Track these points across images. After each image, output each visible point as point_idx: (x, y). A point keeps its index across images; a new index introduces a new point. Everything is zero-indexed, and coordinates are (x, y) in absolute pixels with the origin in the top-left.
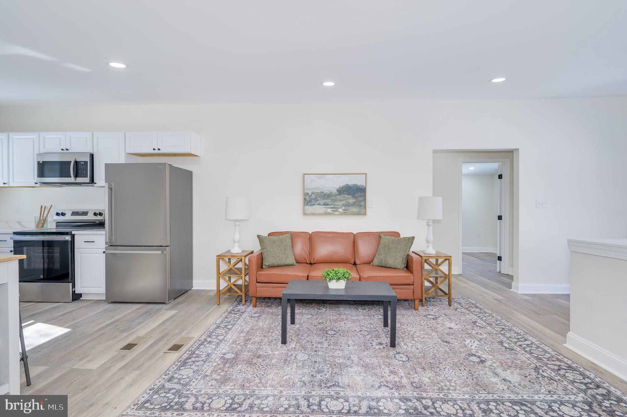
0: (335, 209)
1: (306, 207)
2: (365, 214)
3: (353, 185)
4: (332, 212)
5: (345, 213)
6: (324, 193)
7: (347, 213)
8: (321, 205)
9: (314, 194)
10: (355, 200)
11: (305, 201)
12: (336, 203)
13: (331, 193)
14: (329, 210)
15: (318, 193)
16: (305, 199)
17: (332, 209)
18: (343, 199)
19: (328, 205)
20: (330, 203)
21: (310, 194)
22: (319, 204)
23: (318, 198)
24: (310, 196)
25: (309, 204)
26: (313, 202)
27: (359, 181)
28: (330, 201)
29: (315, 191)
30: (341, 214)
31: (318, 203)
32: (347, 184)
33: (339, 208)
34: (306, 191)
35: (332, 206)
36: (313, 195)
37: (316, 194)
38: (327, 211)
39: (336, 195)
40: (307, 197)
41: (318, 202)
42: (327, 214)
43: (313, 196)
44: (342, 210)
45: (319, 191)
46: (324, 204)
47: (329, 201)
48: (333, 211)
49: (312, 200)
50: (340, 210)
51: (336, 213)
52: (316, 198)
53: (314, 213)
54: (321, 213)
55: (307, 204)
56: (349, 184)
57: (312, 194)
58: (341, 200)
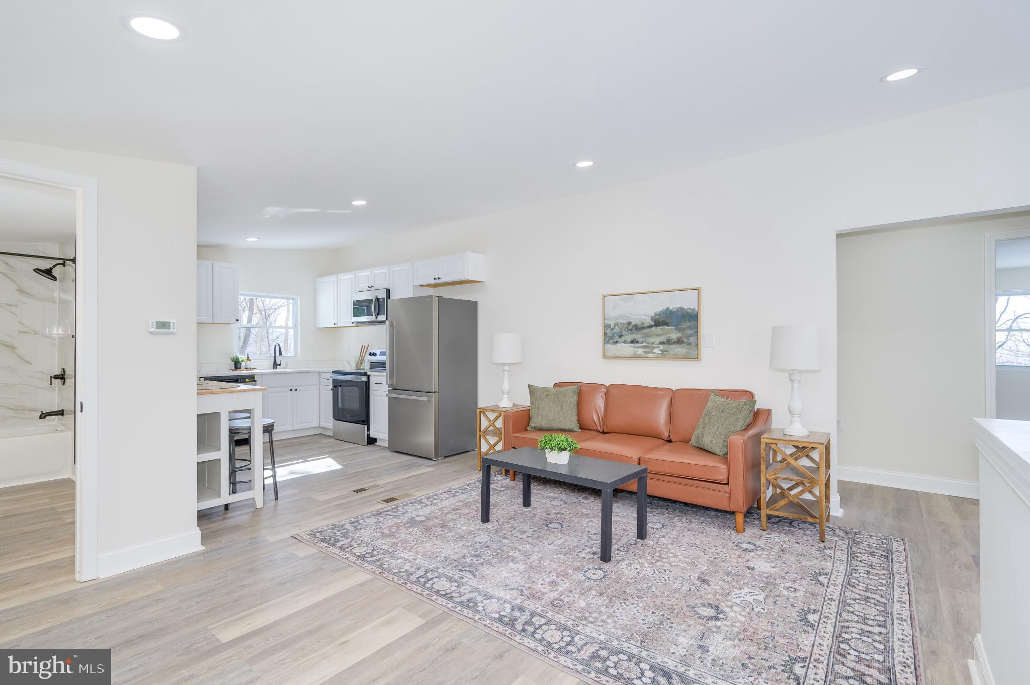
0: (649, 348)
1: (608, 346)
2: (697, 358)
3: (677, 309)
4: (643, 353)
5: (664, 356)
6: (632, 324)
7: (667, 356)
8: (628, 343)
9: (618, 326)
10: (679, 335)
11: (606, 336)
12: (650, 339)
13: (642, 323)
14: (640, 351)
15: (624, 323)
16: (605, 334)
17: (645, 350)
18: (660, 332)
19: (637, 342)
20: (642, 339)
21: (612, 327)
22: (625, 342)
23: (624, 332)
24: (612, 329)
25: (611, 341)
26: (616, 339)
27: (687, 302)
28: (641, 336)
29: (619, 321)
30: (657, 358)
31: (624, 340)
32: (668, 309)
33: (654, 348)
34: (607, 322)
35: (644, 344)
36: (616, 327)
37: (620, 326)
38: (636, 352)
39: (650, 327)
40: (609, 331)
41: (623, 338)
42: (635, 357)
43: (617, 330)
44: (660, 350)
45: (625, 322)
46: (632, 342)
47: (639, 336)
48: (645, 352)
49: (615, 335)
50: (656, 351)
51: (650, 355)
52: (621, 331)
53: (617, 355)
54: (628, 356)
55: (608, 342)
56: (671, 308)
57: (615, 326)
58: (658, 335)
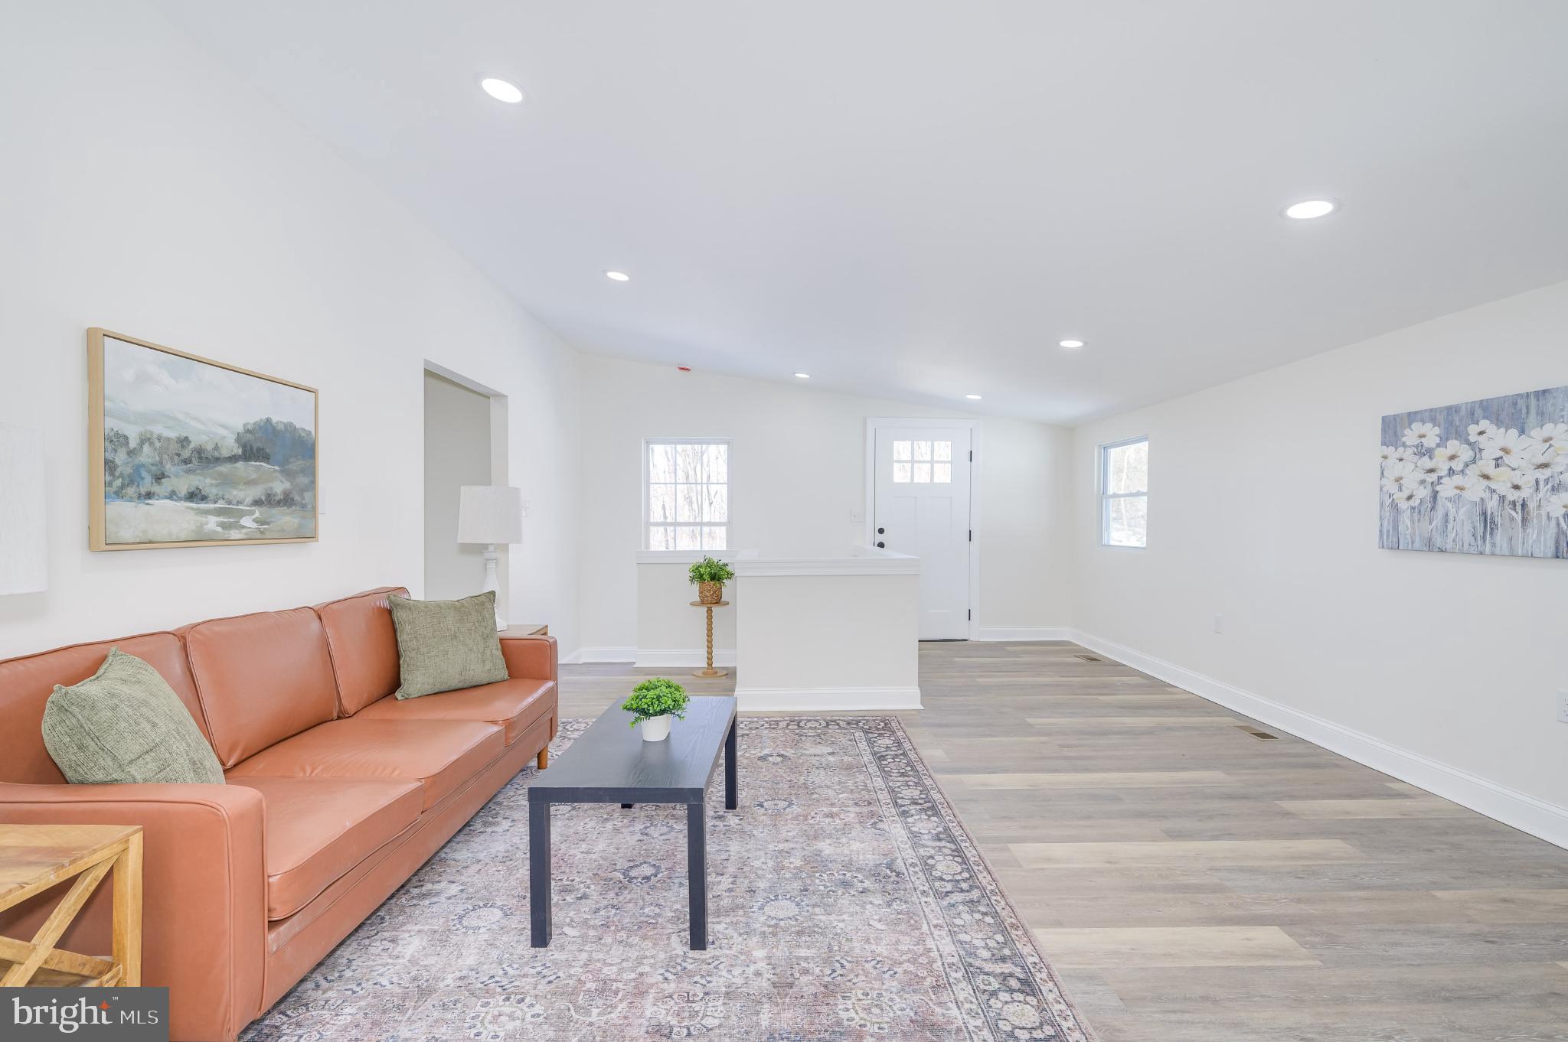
0: (230, 514)
1: (117, 507)
2: (313, 537)
3: (285, 425)
4: (219, 529)
5: (260, 537)
6: (192, 446)
7: (268, 535)
8: (179, 499)
9: (151, 444)
10: (287, 485)
11: (112, 474)
12: (235, 492)
13: (217, 448)
14: (212, 523)
15: (168, 439)
16: (110, 466)
17: (221, 519)
18: (254, 476)
19: (204, 498)
20: (214, 491)
21: (133, 444)
22: (172, 495)
23: (169, 468)
24: (131, 453)
25: (131, 491)
26: (147, 485)
27: (289, 412)
28: (214, 482)
29: (158, 429)
30: (250, 539)
31: (170, 489)
33: (242, 514)
34: (111, 423)
35: (220, 504)
36: (146, 448)
37: (158, 445)
38: (202, 526)
39: (233, 459)
40: (121, 457)
41: (167, 485)
42: (200, 540)
43: (147, 455)
44: (254, 520)
45: (173, 435)
46: (193, 496)
47: (208, 481)
48: (223, 525)
49: (144, 474)
50: (247, 521)
51: (235, 534)
52: (161, 463)
53: (150, 536)
54: (183, 538)
55: (119, 494)
56: (274, 420)
57: (142, 442)
58: (250, 483)
